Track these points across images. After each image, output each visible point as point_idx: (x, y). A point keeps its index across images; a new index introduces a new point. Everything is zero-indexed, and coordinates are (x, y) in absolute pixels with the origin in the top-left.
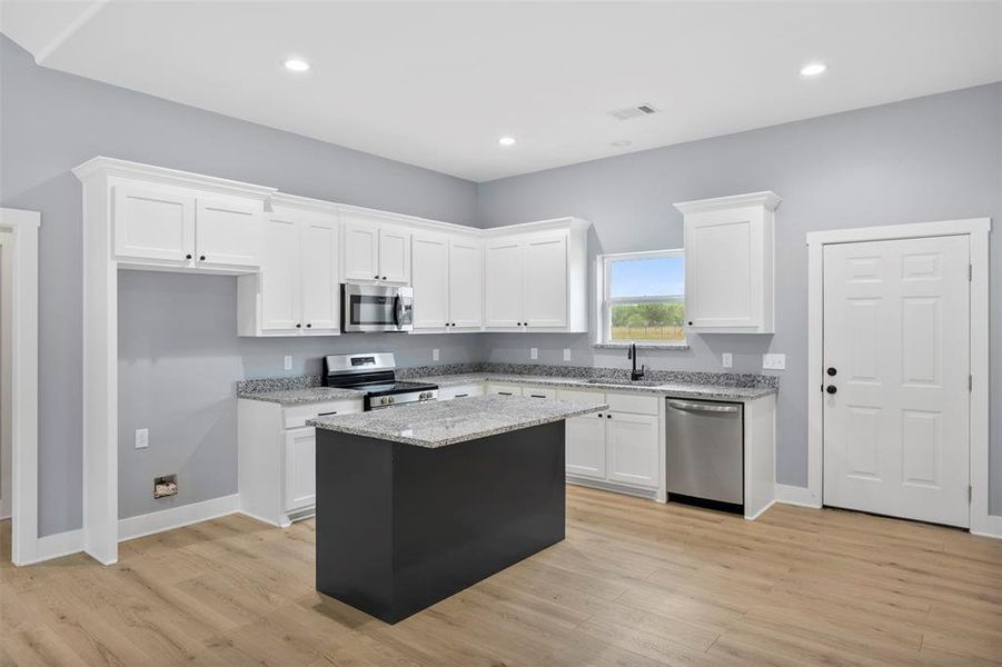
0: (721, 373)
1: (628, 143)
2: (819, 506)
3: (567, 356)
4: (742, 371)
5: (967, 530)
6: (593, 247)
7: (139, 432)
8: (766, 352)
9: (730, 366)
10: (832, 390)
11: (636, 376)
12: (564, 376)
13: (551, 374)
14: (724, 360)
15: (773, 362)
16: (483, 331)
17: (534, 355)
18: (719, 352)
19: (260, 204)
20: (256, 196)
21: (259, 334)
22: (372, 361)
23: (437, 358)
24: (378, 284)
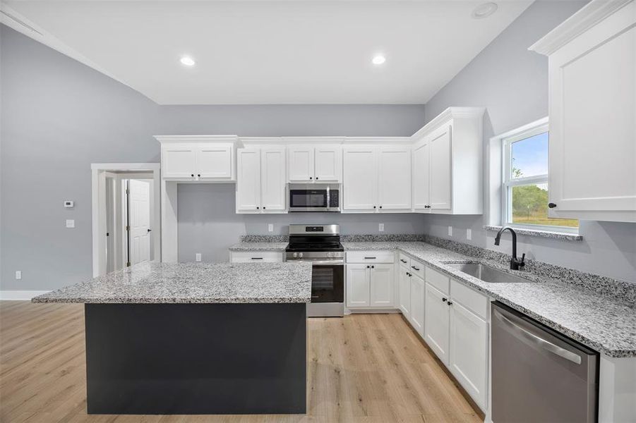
3: (469, 235)
7: (197, 254)
11: (516, 265)
16: (413, 211)
17: (450, 232)
19: (231, 145)
20: (228, 141)
21: (237, 212)
22: (321, 229)
23: (383, 230)
24: (313, 182)
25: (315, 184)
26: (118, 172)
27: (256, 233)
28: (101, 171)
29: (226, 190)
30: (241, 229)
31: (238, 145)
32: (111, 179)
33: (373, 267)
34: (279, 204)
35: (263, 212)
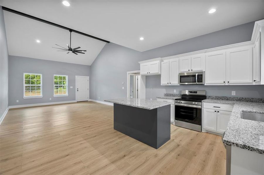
19: (159, 61)
20: (158, 60)
21: (161, 85)
22: (196, 92)
23: (235, 95)
24: (190, 72)
25: (191, 72)
26: (135, 73)
27: (169, 93)
28: (129, 74)
29: (158, 77)
30: (164, 91)
31: (162, 61)
32: (134, 76)
33: (218, 112)
34: (176, 81)
35: (170, 85)
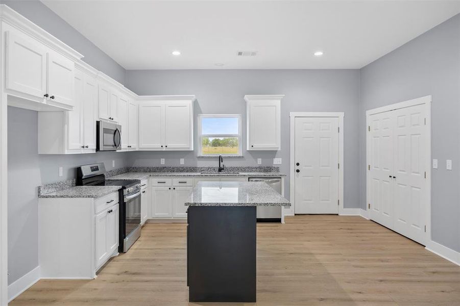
0: (257, 166)
1: (223, 65)
2: (294, 215)
3: (182, 162)
4: (266, 165)
5: (337, 215)
6: (197, 110)
8: (275, 158)
9: (261, 163)
10: (298, 171)
11: (220, 170)
12: (181, 171)
13: (173, 171)
14: (258, 162)
15: (277, 161)
16: (137, 150)
17: (163, 162)
18: (256, 158)
22: (98, 168)
